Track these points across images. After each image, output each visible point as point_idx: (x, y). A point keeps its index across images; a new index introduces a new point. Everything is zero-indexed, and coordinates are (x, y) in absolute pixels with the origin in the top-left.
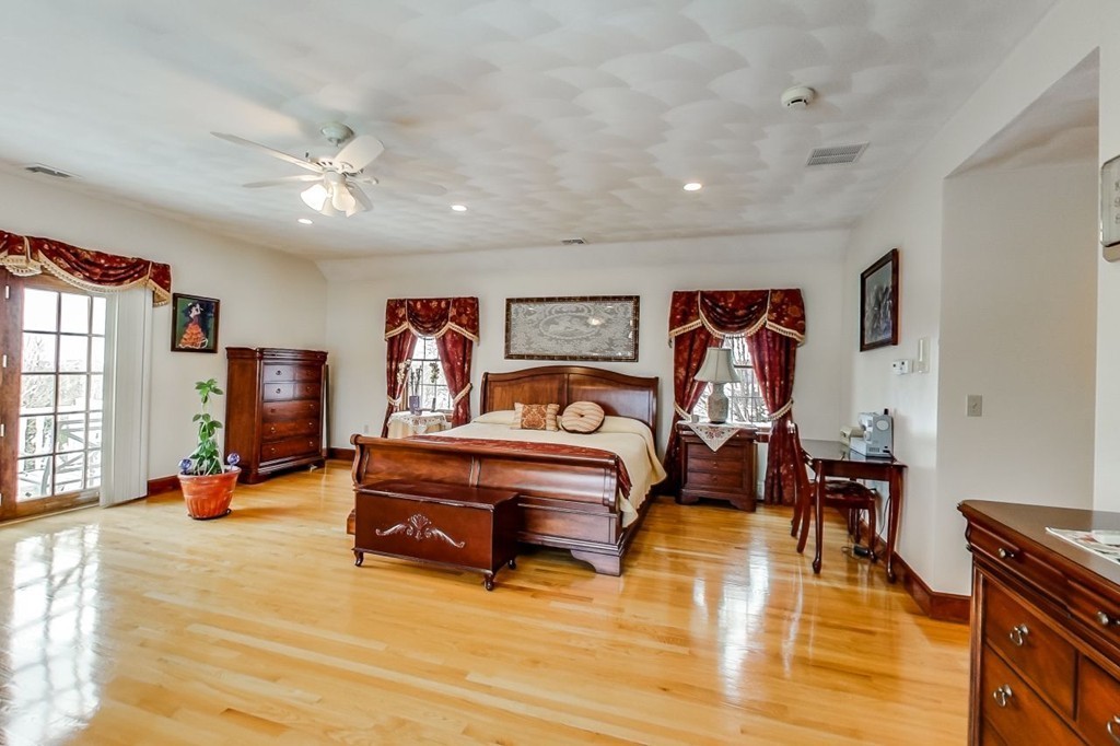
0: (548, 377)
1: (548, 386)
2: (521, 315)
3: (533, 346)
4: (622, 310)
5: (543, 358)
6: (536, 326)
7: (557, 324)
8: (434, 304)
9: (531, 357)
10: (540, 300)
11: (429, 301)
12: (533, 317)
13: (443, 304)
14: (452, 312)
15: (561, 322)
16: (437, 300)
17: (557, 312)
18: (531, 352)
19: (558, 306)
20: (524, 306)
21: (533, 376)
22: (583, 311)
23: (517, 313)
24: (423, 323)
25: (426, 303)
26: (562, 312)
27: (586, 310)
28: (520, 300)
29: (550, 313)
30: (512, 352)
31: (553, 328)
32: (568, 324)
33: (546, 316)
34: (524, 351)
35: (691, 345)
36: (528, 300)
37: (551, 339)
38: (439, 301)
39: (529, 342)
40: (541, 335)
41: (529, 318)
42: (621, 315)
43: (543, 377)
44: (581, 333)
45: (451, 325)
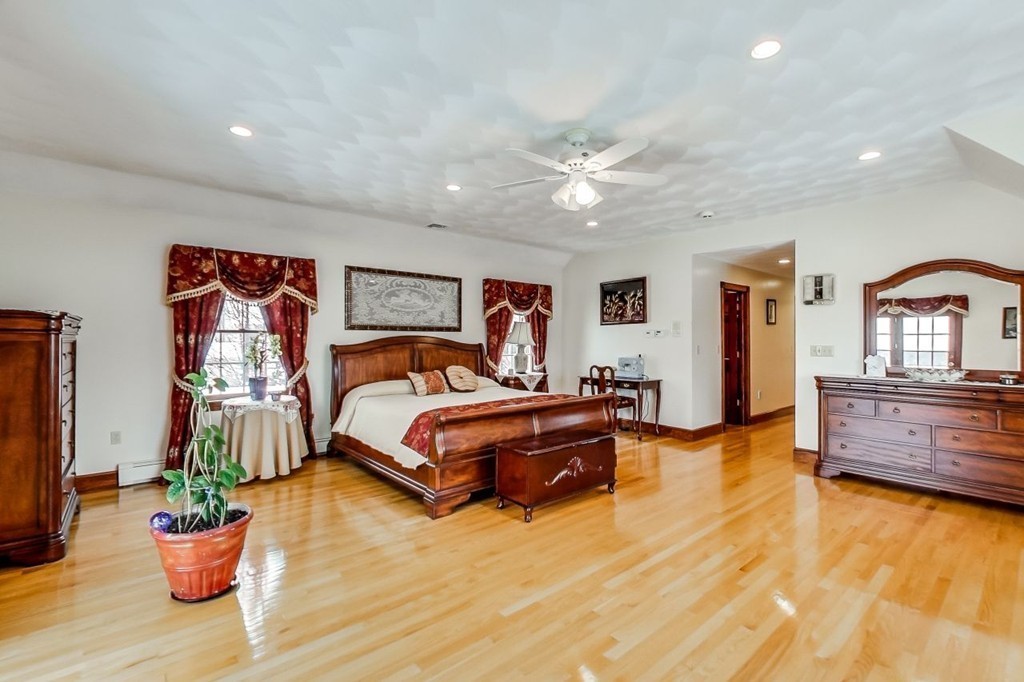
0: (399, 347)
1: (401, 355)
2: (362, 285)
3: (375, 316)
4: (450, 288)
5: (385, 328)
6: (378, 297)
7: (397, 296)
8: (261, 262)
9: (373, 328)
10: (382, 272)
11: (253, 256)
12: (376, 288)
13: (275, 263)
14: (289, 274)
15: (402, 296)
16: (265, 256)
17: (397, 285)
18: (374, 323)
19: (400, 279)
20: (365, 276)
21: (384, 346)
22: (419, 287)
23: (358, 283)
24: (245, 283)
25: (249, 259)
26: (403, 286)
27: (423, 286)
28: (360, 269)
29: (391, 285)
30: (354, 322)
31: (394, 300)
32: (408, 298)
33: (387, 288)
34: (366, 322)
35: (500, 319)
36: (368, 270)
37: (392, 311)
38: (269, 258)
39: (371, 312)
40: (383, 306)
41: (372, 288)
42: (449, 292)
43: (394, 347)
44: (419, 306)
45: (284, 288)
